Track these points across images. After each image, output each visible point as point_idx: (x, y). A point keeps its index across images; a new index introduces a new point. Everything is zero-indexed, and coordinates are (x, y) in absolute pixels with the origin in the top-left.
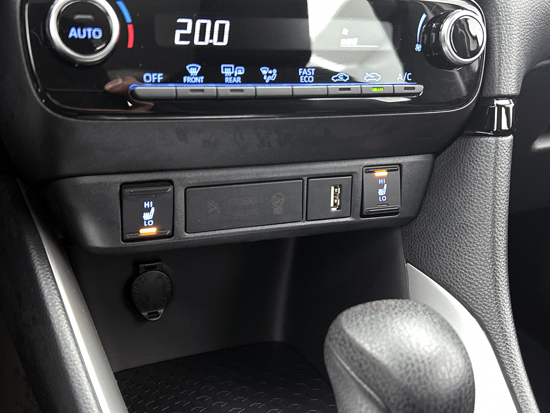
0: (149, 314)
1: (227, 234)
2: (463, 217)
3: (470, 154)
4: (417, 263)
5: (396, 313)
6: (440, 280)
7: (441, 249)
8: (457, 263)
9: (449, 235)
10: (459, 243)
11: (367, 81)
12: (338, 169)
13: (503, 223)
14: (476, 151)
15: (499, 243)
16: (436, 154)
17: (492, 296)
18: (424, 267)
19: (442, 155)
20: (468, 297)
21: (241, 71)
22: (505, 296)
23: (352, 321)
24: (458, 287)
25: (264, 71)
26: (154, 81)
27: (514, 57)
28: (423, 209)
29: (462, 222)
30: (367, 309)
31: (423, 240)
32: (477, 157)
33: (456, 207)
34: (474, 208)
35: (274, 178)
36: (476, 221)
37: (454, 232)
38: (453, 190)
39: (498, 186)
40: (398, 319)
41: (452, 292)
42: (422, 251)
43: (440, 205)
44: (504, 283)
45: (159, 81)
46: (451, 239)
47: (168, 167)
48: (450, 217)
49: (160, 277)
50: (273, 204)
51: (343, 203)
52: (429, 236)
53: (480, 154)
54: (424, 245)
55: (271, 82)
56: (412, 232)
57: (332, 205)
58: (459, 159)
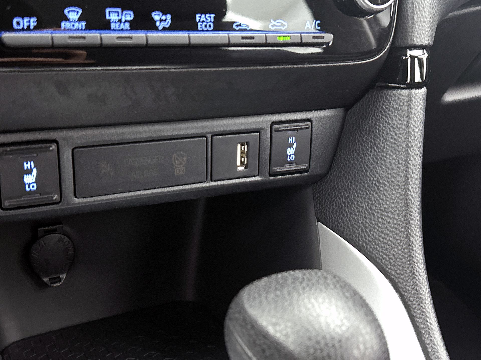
0: (50, 279)
1: (123, 198)
2: (375, 173)
3: (382, 107)
4: (328, 222)
5: (304, 288)
6: (352, 239)
7: (353, 207)
8: (369, 221)
9: (361, 192)
10: (371, 201)
11: (273, 29)
12: (244, 124)
13: (416, 179)
14: (389, 104)
15: (413, 200)
16: (347, 108)
17: (406, 256)
18: (336, 226)
19: (352, 110)
20: (381, 258)
21: (129, 16)
22: (419, 256)
23: (255, 298)
24: (371, 247)
25: (156, 16)
26: (25, 27)
27: (428, 4)
28: (333, 165)
29: (374, 179)
30: (271, 283)
31: (334, 197)
32: (389, 111)
33: (368, 163)
34: (386, 163)
35: (174, 136)
36: (388, 178)
37: (366, 189)
38: (364, 145)
39: (411, 141)
40: (306, 295)
41: (365, 251)
42: (333, 209)
43: (352, 162)
44: (418, 242)
45: (32, 27)
46: (363, 197)
47: (50, 125)
48: (361, 174)
49: (60, 240)
50: (174, 164)
51: (250, 161)
52: (341, 193)
53: (393, 108)
54: (336, 203)
55: (164, 29)
56: (323, 189)
57: (239, 163)
58: (371, 112)
